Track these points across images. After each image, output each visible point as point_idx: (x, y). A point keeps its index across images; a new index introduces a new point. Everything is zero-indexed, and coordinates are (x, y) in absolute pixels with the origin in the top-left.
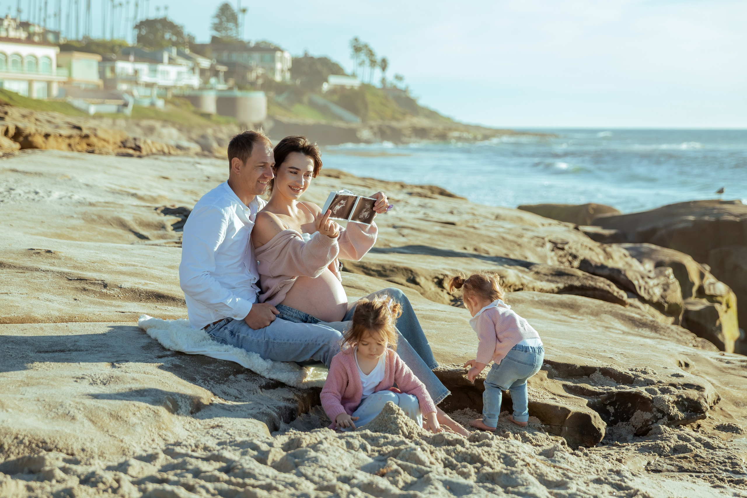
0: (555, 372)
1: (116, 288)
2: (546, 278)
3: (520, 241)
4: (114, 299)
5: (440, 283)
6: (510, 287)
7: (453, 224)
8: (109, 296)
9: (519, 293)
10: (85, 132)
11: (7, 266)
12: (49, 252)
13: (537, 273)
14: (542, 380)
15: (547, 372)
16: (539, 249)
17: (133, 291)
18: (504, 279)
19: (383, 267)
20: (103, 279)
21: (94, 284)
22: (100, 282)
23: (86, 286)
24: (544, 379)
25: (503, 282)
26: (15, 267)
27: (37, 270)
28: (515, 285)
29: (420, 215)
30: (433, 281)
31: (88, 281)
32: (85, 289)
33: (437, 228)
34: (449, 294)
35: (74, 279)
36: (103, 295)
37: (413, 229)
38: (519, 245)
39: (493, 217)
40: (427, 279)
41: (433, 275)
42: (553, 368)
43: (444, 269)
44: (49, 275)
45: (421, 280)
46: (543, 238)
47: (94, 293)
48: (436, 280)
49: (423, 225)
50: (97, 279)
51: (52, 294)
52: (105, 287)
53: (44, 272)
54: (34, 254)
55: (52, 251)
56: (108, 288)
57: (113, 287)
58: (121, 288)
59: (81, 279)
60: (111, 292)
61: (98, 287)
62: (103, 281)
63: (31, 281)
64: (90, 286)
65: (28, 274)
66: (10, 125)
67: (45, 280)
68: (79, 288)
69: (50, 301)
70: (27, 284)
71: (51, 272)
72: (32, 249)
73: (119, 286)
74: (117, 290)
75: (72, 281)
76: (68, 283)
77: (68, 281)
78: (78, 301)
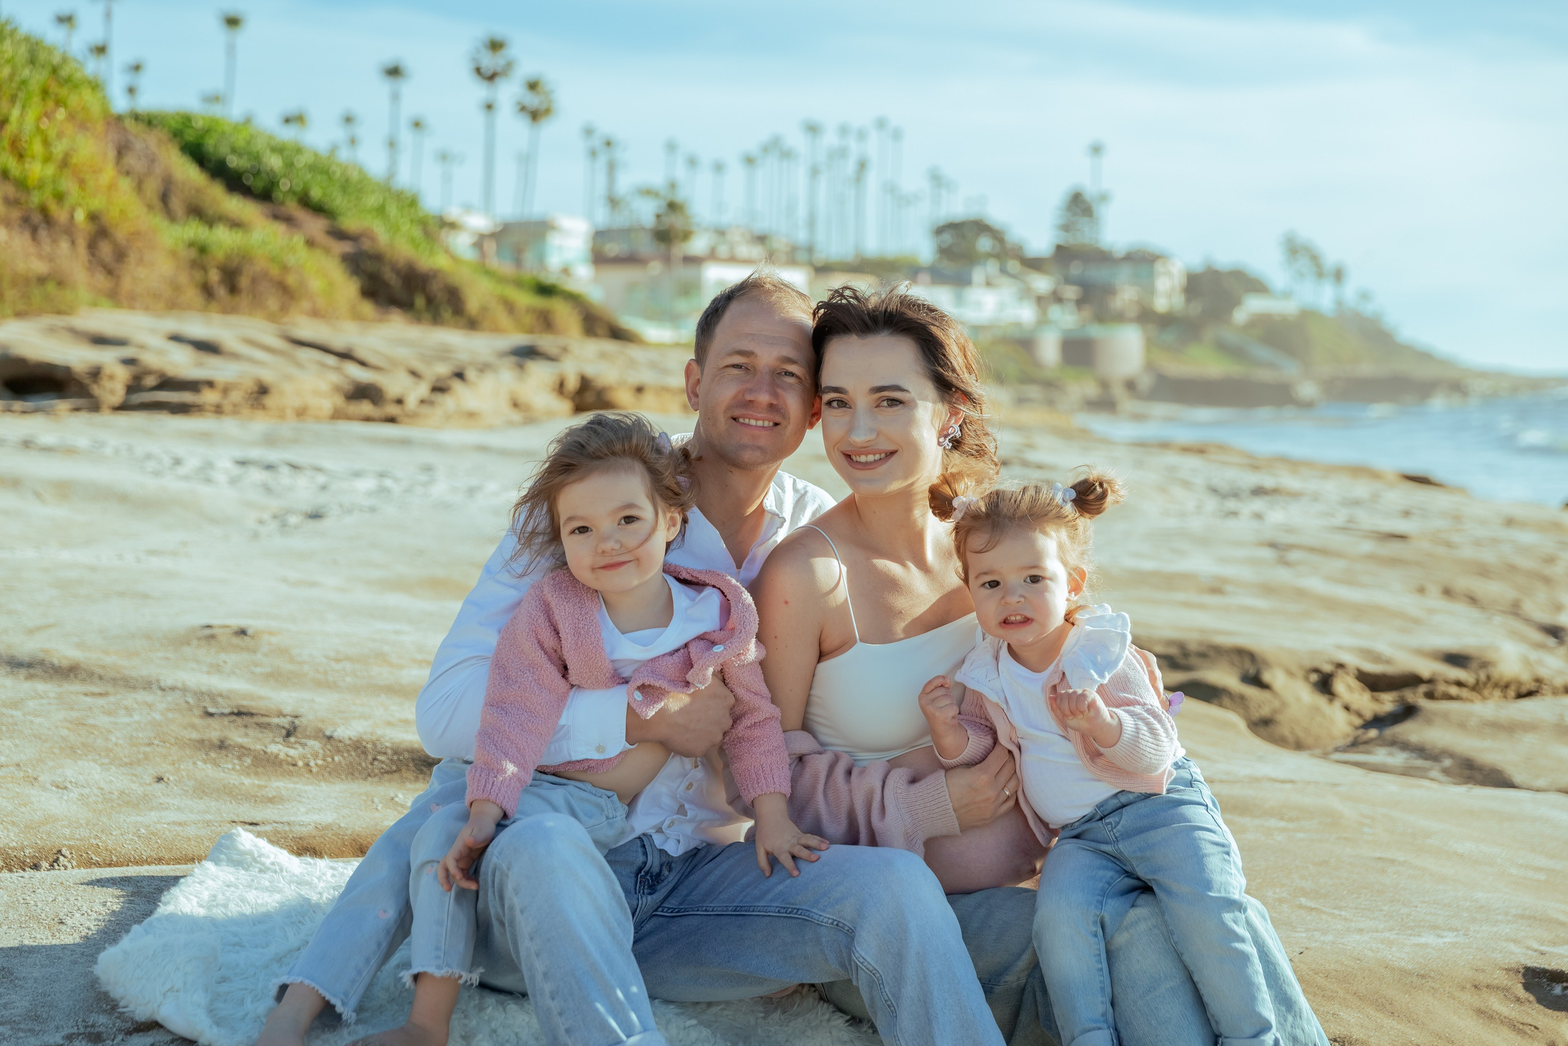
1: (316, 738)
3: (1548, 571)
4: (290, 774)
5: (1324, 684)
6: (1507, 686)
7: (1401, 537)
8: (280, 764)
9: (1527, 704)
12: (243, 632)
17: (358, 747)
18: (1491, 671)
19: (1182, 646)
20: (302, 711)
21: (264, 726)
22: (285, 722)
23: (237, 737)
25: (1489, 678)
26: (101, 678)
27: (148, 685)
28: (1520, 684)
29: (1340, 519)
30: (1306, 679)
31: (256, 719)
32: (222, 746)
33: (1367, 546)
34: (1347, 708)
35: (223, 714)
36: (266, 763)
37: (1312, 550)
38: (1547, 580)
39: (1500, 522)
40: (1290, 673)
41: (1309, 663)
43: (1340, 647)
44: (163, 702)
45: (1275, 677)
47: (239, 758)
48: (1314, 677)
49: (1338, 541)
50: (288, 710)
51: (102, 764)
52: (289, 734)
53: (159, 693)
54: (199, 639)
55: (250, 632)
56: (292, 739)
57: (309, 737)
58: (330, 738)
59: (239, 714)
60: (292, 752)
61: (268, 735)
62: (296, 717)
63: (91, 721)
64: (246, 735)
65: (112, 699)
66: (571, 371)
67: (137, 717)
68: (210, 741)
69: (66, 788)
70: (65, 732)
71: (178, 693)
72: (209, 627)
73: (328, 733)
74: (315, 745)
75: (210, 720)
76: (193, 726)
77: (197, 721)
78: (161, 785)
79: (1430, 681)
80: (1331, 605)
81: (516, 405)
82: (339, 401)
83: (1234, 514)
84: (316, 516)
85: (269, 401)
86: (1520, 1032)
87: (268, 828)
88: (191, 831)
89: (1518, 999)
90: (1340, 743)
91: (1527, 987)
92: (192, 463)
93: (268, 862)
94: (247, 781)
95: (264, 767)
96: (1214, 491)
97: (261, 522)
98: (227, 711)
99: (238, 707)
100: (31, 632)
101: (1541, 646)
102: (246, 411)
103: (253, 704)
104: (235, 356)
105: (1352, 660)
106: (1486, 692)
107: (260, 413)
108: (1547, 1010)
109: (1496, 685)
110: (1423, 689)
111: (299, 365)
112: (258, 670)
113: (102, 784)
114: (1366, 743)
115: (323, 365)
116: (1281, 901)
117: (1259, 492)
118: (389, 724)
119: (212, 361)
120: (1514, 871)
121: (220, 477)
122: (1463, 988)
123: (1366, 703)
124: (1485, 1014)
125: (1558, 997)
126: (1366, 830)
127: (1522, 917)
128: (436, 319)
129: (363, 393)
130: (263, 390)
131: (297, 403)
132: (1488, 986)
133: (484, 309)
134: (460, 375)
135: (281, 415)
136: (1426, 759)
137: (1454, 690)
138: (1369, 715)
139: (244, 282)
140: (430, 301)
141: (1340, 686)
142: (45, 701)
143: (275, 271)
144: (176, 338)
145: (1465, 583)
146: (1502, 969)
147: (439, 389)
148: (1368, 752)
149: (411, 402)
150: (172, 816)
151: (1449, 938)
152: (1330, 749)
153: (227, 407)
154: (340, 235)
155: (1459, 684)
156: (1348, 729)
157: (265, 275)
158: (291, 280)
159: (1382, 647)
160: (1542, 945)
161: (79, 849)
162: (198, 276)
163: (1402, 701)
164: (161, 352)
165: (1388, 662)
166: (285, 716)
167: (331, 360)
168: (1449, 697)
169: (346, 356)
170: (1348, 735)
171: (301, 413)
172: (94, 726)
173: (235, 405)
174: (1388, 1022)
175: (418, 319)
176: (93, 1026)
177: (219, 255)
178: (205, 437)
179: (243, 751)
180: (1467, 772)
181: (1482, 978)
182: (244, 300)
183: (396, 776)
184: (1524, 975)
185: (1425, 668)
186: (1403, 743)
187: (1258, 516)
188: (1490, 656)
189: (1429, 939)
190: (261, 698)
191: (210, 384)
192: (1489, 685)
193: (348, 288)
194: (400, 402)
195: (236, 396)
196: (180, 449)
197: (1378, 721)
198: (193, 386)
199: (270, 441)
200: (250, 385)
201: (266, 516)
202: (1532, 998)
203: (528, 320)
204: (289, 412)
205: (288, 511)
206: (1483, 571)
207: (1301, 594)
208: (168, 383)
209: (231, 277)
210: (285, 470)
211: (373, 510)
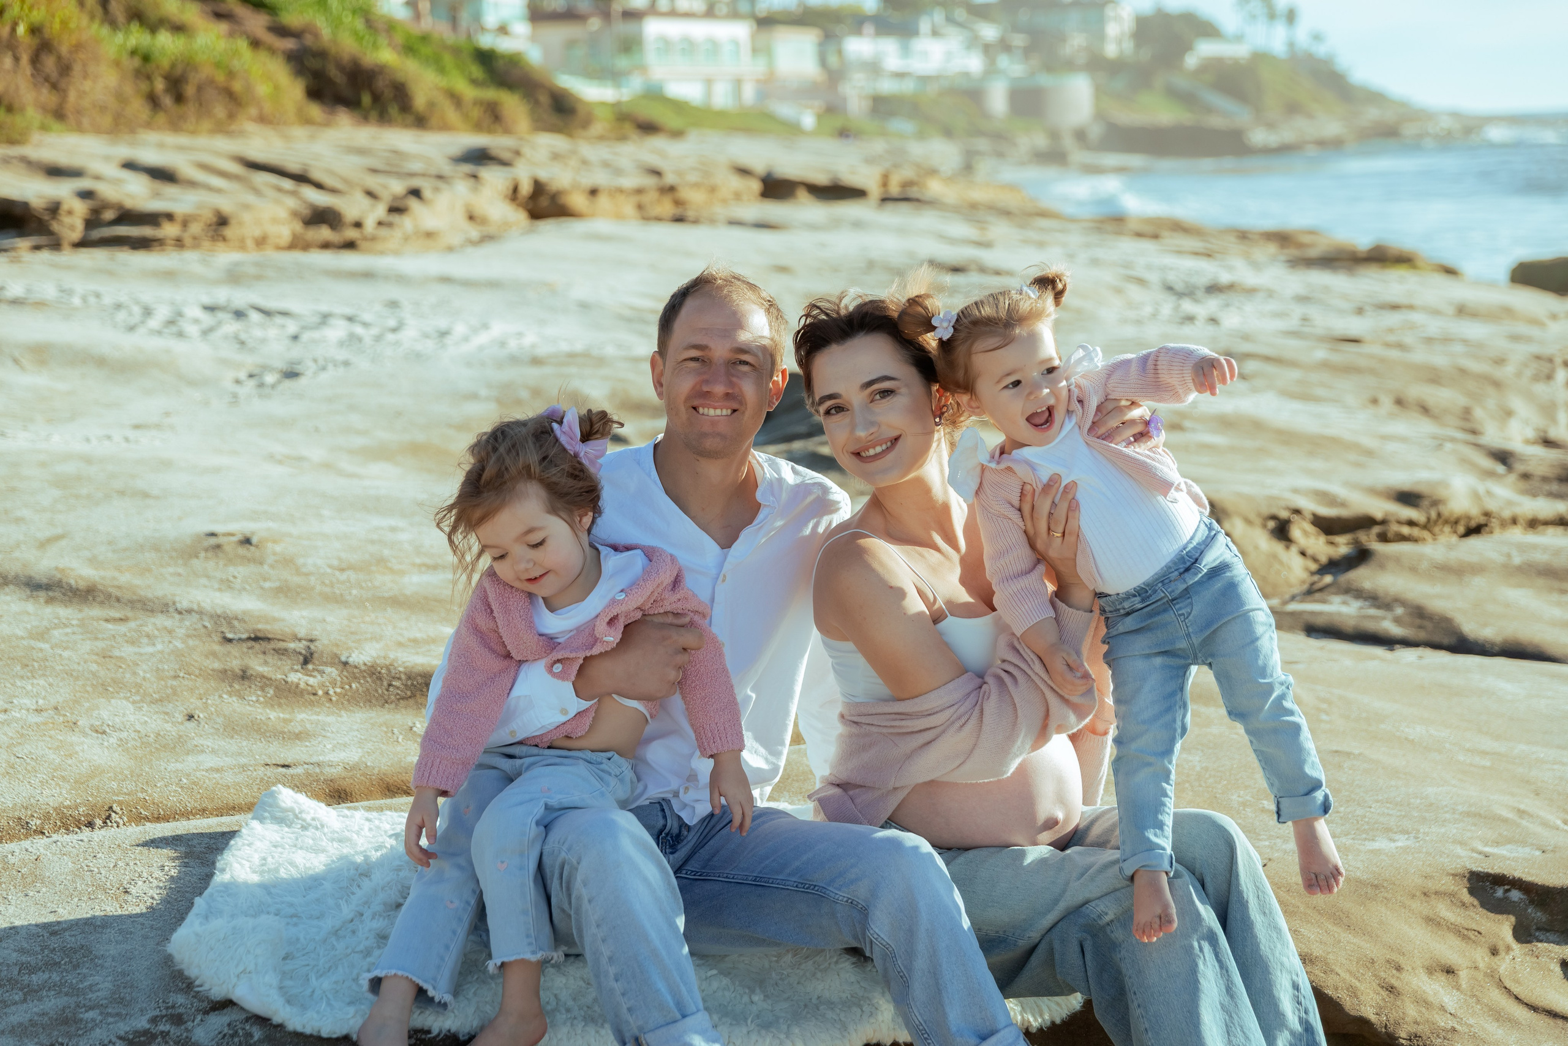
0: (1537, 915)
1: (332, 665)
2: (1547, 487)
3: (1498, 373)
4: (312, 704)
5: (1281, 531)
6: (1456, 522)
8: (301, 693)
9: (1474, 541)
10: (670, 179)
11: (101, 598)
12: (247, 541)
13: (1526, 476)
14: (1494, 952)
15: (1512, 919)
16: (1540, 388)
17: (373, 672)
18: (1442, 508)
20: (316, 634)
21: (282, 652)
22: (300, 646)
23: (258, 666)
24: (1502, 949)
25: (1439, 515)
26: (118, 600)
27: (165, 607)
28: (1469, 518)
29: (1293, 323)
30: (1264, 526)
31: (273, 645)
32: (244, 676)
33: (1321, 354)
34: (1303, 554)
35: (240, 639)
36: (288, 693)
37: (1267, 359)
38: (1497, 385)
39: (1451, 311)
40: (1248, 522)
41: (1266, 511)
42: (1532, 902)
43: (1296, 491)
44: (182, 627)
46: (1550, 360)
47: (262, 689)
48: (1271, 524)
49: (1292, 347)
50: (302, 633)
51: (134, 702)
52: (306, 662)
53: (177, 616)
54: (206, 550)
55: (254, 540)
56: (310, 667)
57: (326, 664)
58: (346, 664)
59: (256, 639)
60: (311, 681)
61: (286, 664)
62: (311, 641)
63: (117, 653)
64: (266, 663)
65: (132, 624)
66: (524, 175)
67: (159, 647)
68: (232, 671)
69: (104, 732)
70: (94, 667)
71: (195, 617)
72: (213, 535)
73: (343, 659)
74: (332, 671)
75: (229, 647)
76: (214, 654)
77: (217, 648)
78: (191, 725)
79: (1383, 522)
80: (1288, 438)
81: (471, 218)
82: (298, 227)
83: (1190, 319)
84: (291, 374)
85: (228, 232)
86: (1465, 938)
87: (299, 770)
88: (229, 778)
89: (1463, 904)
90: (1297, 590)
91: (1472, 891)
92: (163, 313)
93: (308, 818)
94: (273, 715)
95: (286, 698)
96: (1170, 289)
97: (238, 382)
98: (244, 636)
99: (254, 631)
100: (43, 544)
101: (1490, 474)
102: (207, 244)
103: (268, 627)
104: (192, 184)
105: (1309, 506)
106: (1436, 529)
107: (221, 244)
108: (1492, 915)
109: (1446, 522)
110: (1376, 530)
111: (257, 191)
112: (267, 585)
113: (138, 727)
114: (1321, 590)
115: (279, 190)
116: (1244, 804)
117: (1214, 289)
118: (400, 644)
119: (170, 190)
120: (1461, 758)
121: (192, 330)
122: (1413, 896)
123: (1321, 547)
124: (1433, 922)
125: (1500, 900)
126: (1324, 717)
127: (1468, 814)
128: (384, 119)
129: (321, 217)
130: (222, 221)
131: (257, 233)
132: (1436, 893)
133: (431, 105)
134: (416, 193)
135: (242, 247)
136: (1379, 607)
137: (1406, 530)
138: (1324, 559)
139: (190, 90)
140: (377, 98)
141: (1296, 532)
142: (69, 630)
143: (220, 78)
144: (130, 166)
145: (1417, 391)
146: (1448, 874)
147: (396, 209)
148: (1324, 602)
149: (370, 224)
150: (209, 761)
151: (1402, 842)
152: (1287, 597)
153: (188, 241)
154: (282, 31)
155: (1411, 523)
156: (1304, 575)
157: (211, 82)
158: (237, 86)
159: (1336, 489)
160: (1486, 845)
161: (128, 805)
162: (144, 86)
163: (1356, 542)
164: (117, 182)
165: (1343, 504)
166: (300, 640)
167: (287, 184)
168: (1403, 538)
169: (301, 178)
170: (1303, 582)
171: (261, 242)
172: (121, 658)
173: (195, 238)
174: (1345, 936)
175: (365, 119)
176: (173, 1007)
177: (165, 64)
178: (169, 276)
179: (265, 682)
180: (1418, 621)
181: (1431, 885)
182: (190, 109)
183: (411, 702)
184: (1469, 880)
185: (1379, 508)
186: (1357, 590)
187: (1213, 321)
188: (1441, 493)
189: (1382, 844)
190: (275, 620)
191: (170, 217)
192: (1440, 521)
193: (294, 90)
194: (358, 225)
195: (195, 228)
196: (148, 293)
197: (1334, 566)
198: (152, 219)
199: (234, 277)
200: (209, 216)
201: (242, 375)
202: (1476, 902)
203: (476, 113)
204: (250, 243)
205: (265, 368)
206: (1434, 377)
207: (1257, 426)
208: (127, 217)
209: (176, 85)
210: (255, 316)
211: (346, 364)
